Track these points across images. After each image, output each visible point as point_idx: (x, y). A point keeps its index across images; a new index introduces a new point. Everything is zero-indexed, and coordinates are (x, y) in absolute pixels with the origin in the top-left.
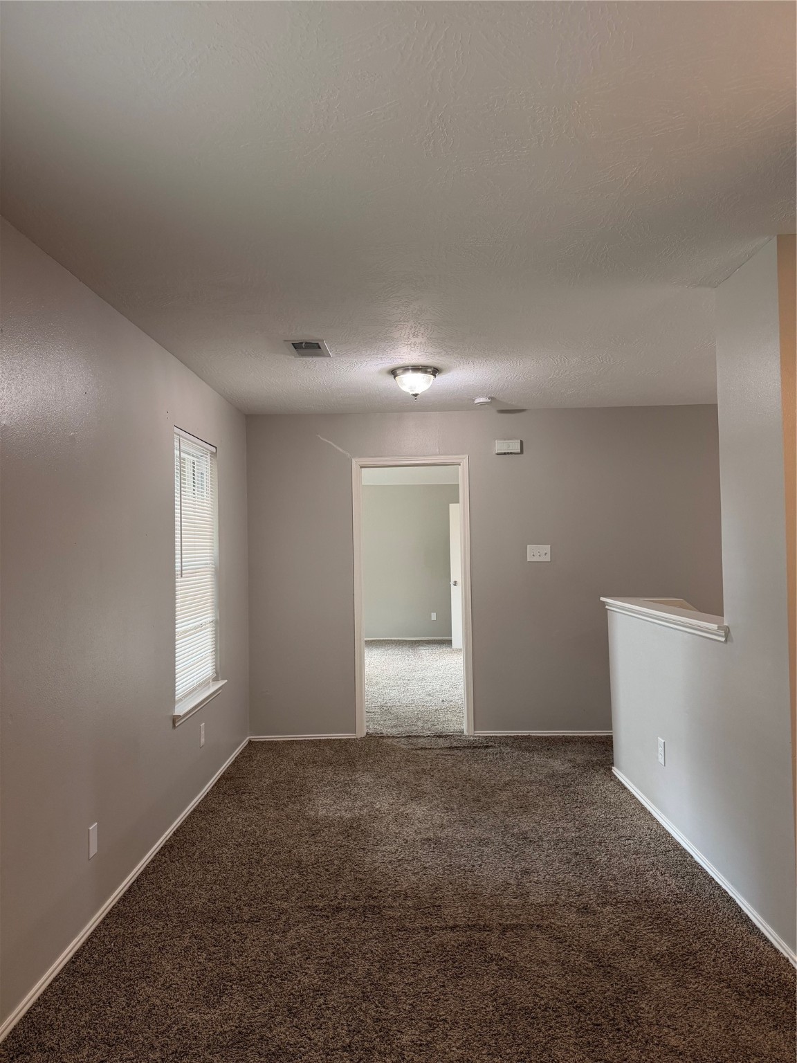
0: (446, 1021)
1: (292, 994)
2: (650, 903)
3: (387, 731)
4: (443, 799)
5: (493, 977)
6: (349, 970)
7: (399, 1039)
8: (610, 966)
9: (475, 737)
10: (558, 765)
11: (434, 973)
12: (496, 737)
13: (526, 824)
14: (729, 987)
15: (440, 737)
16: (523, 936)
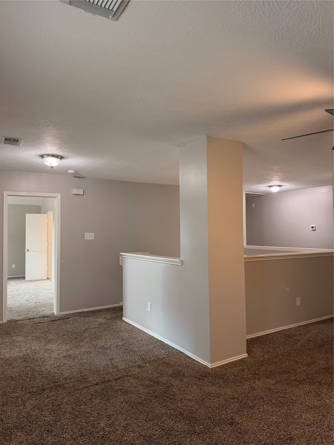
0: (114, 415)
1: (44, 425)
2: (160, 359)
3: (17, 318)
4: (62, 340)
5: (121, 396)
6: (63, 410)
7: (100, 426)
8: (158, 381)
9: (61, 315)
10: (101, 320)
11: (99, 401)
12: (70, 314)
13: (101, 343)
14: (195, 378)
15: (44, 317)
16: (124, 380)
